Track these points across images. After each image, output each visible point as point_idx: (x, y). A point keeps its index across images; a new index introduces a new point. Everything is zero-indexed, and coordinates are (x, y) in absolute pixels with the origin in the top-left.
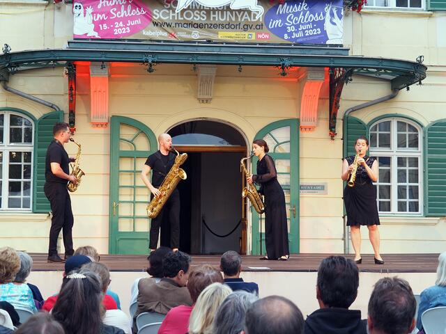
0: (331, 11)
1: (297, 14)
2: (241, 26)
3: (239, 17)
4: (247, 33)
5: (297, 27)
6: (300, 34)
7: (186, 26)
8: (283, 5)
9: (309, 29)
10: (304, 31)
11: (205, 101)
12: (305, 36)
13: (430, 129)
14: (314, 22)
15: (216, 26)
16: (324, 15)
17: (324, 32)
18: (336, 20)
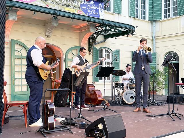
0: (101, 6)
1: (91, 5)
2: (73, 7)
3: (72, 3)
4: (75, 10)
5: (91, 10)
6: (91, 14)
7: (53, 2)
8: (86, 1)
9: (94, 12)
10: (93, 12)
11: (48, 37)
12: (93, 15)
13: (115, 53)
14: (96, 10)
15: (64, 5)
16: (99, 7)
17: (99, 14)
18: (102, 10)
